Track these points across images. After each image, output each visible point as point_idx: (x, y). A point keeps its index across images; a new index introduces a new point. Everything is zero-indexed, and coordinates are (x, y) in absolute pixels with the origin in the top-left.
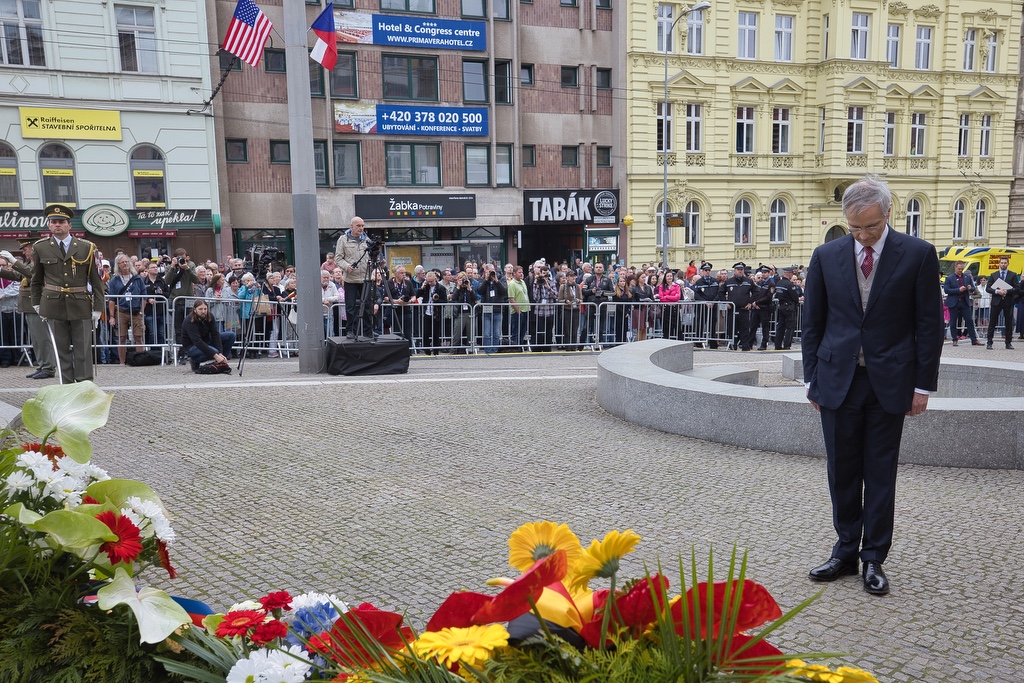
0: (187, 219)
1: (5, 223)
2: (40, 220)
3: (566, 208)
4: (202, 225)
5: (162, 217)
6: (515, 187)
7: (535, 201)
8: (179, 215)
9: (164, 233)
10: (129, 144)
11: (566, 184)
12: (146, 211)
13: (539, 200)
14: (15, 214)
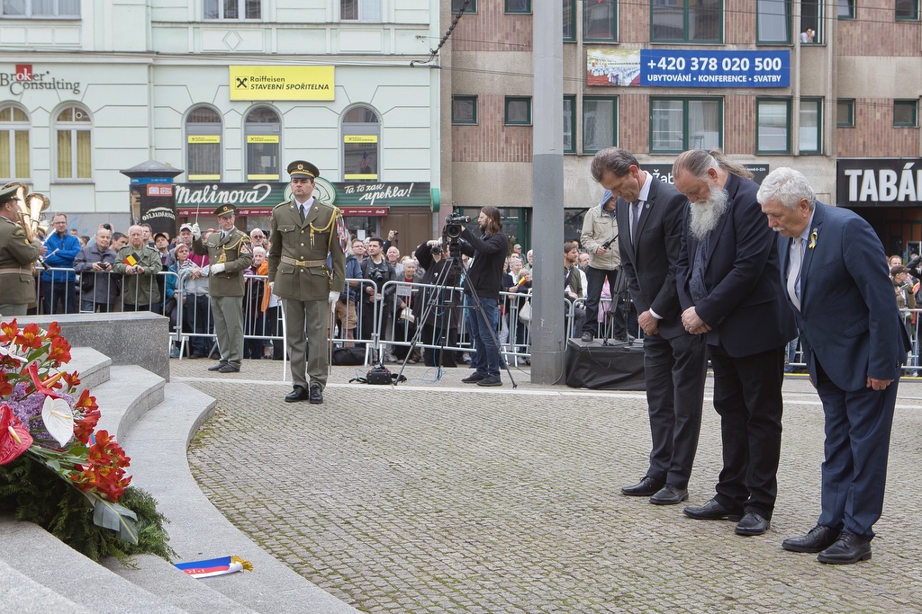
0: (401, 193)
1: (204, 198)
2: (240, 195)
3: (898, 185)
4: (419, 201)
5: (373, 192)
6: (824, 155)
7: (853, 174)
8: (392, 189)
9: (374, 210)
10: (342, 105)
11: (899, 152)
12: (355, 184)
13: (859, 172)
14: (215, 187)
